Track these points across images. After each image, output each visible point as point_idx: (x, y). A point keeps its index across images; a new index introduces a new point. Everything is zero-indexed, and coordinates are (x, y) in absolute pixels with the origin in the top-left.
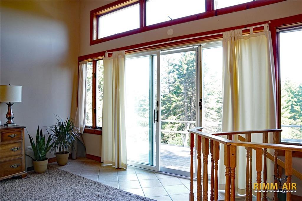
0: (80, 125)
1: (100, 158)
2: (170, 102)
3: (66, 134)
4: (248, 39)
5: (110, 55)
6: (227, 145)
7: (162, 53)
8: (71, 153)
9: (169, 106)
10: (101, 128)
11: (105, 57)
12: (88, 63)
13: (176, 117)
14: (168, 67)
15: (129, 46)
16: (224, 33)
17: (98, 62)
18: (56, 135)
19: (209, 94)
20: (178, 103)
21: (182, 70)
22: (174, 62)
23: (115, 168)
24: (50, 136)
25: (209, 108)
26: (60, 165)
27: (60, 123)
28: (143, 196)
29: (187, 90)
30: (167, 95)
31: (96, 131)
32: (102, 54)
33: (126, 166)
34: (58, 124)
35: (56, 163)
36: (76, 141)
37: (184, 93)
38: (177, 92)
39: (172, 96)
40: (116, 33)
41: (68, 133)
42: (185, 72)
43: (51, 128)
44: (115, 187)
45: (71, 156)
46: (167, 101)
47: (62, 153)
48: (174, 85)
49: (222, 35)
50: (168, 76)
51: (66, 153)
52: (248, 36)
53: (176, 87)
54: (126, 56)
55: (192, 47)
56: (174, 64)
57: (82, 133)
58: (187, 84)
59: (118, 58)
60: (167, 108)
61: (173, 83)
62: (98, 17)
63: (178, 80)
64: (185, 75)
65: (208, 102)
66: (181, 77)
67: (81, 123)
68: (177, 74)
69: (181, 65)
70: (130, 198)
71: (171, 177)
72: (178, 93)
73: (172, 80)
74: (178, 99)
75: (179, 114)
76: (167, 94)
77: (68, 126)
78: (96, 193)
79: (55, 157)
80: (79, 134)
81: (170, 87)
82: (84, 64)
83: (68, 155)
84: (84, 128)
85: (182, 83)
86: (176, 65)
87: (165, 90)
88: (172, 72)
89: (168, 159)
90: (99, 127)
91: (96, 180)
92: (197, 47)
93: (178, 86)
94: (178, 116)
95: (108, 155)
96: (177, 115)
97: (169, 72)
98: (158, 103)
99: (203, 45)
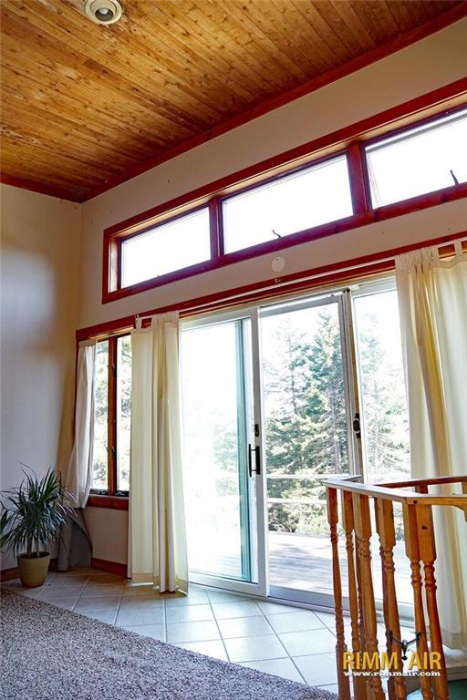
0: (80, 487)
1: (125, 567)
2: (297, 434)
3: (43, 509)
4: (452, 267)
5: (146, 324)
6: (409, 506)
7: (261, 313)
8: (55, 557)
9: (296, 444)
10: (126, 494)
11: (135, 327)
12: (97, 344)
13: (315, 469)
14: (289, 354)
15: (189, 301)
16: (397, 258)
17: (120, 340)
18: (21, 512)
19: (388, 413)
20: (317, 436)
21: (323, 358)
22: (303, 343)
23: (159, 590)
24: (6, 514)
25: (390, 445)
26: (26, 586)
27: (31, 483)
28: (224, 659)
29: (335, 403)
30: (289, 418)
31: (115, 501)
32: (129, 321)
33: (186, 585)
34: (25, 485)
35: (18, 581)
36: (67, 527)
37: (330, 413)
38: (313, 410)
39: (302, 420)
40: (160, 275)
41: (48, 506)
42: (329, 362)
43: (9, 495)
44: (156, 638)
45: (57, 564)
46: (291, 432)
47: (34, 556)
48: (304, 394)
49: (392, 263)
50: (289, 373)
51: (44, 554)
52: (452, 260)
53: (311, 400)
54: (183, 324)
55: (329, 295)
56: (303, 347)
57: (83, 506)
58: (337, 391)
59: (163, 328)
60: (292, 448)
61: (304, 389)
62: (120, 241)
63: (314, 382)
64: (330, 369)
65: (387, 431)
66: (321, 376)
67: (81, 482)
68: (311, 369)
69: (319, 347)
70: (191, 664)
71: (297, 610)
72: (316, 412)
73: (300, 384)
74: (316, 426)
75: (322, 464)
76: (290, 415)
77: (50, 489)
78: (108, 653)
79: (16, 565)
80: (75, 509)
81: (297, 400)
82: (89, 346)
83: (47, 560)
84: (88, 494)
85: (324, 389)
86: (307, 348)
87: (284, 406)
88: (300, 365)
89: (293, 568)
90: (122, 492)
91: (111, 622)
92: (341, 293)
93: (316, 397)
94: (319, 466)
95: (142, 560)
96: (317, 465)
97: (293, 366)
98: (257, 428)
99: (353, 287)
